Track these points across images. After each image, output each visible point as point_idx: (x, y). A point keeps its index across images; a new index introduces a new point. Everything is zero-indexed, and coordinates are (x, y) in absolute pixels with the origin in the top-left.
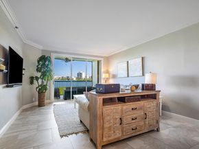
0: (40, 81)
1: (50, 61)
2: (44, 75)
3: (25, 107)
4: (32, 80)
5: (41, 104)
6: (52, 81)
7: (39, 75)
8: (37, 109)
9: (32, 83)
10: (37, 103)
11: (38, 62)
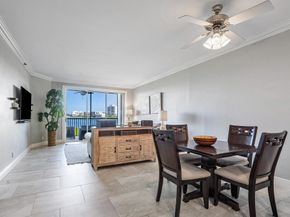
0: (50, 117)
1: (61, 95)
2: (54, 111)
3: (33, 146)
4: (40, 116)
5: (51, 143)
6: (64, 119)
7: (48, 111)
8: (47, 148)
9: (40, 119)
10: (47, 143)
11: (48, 96)
